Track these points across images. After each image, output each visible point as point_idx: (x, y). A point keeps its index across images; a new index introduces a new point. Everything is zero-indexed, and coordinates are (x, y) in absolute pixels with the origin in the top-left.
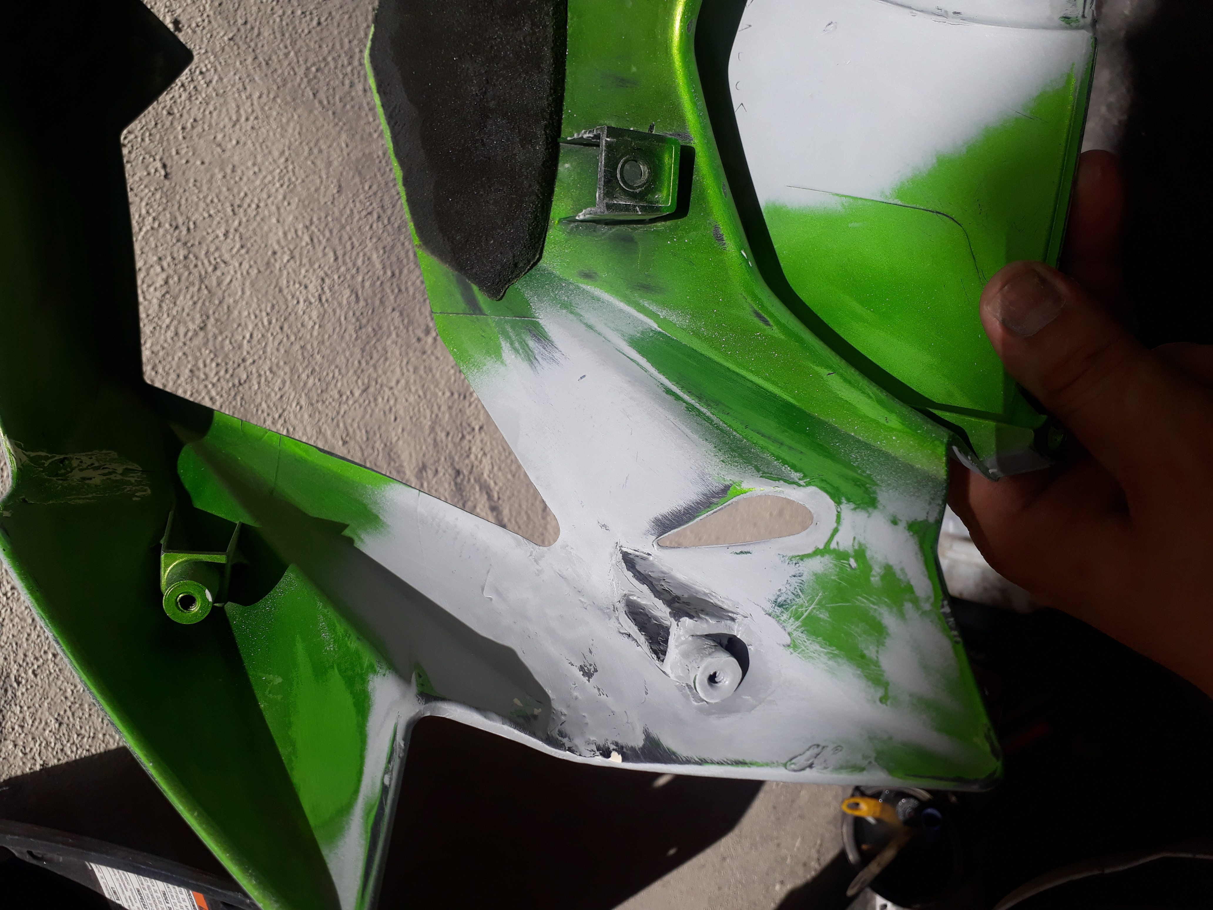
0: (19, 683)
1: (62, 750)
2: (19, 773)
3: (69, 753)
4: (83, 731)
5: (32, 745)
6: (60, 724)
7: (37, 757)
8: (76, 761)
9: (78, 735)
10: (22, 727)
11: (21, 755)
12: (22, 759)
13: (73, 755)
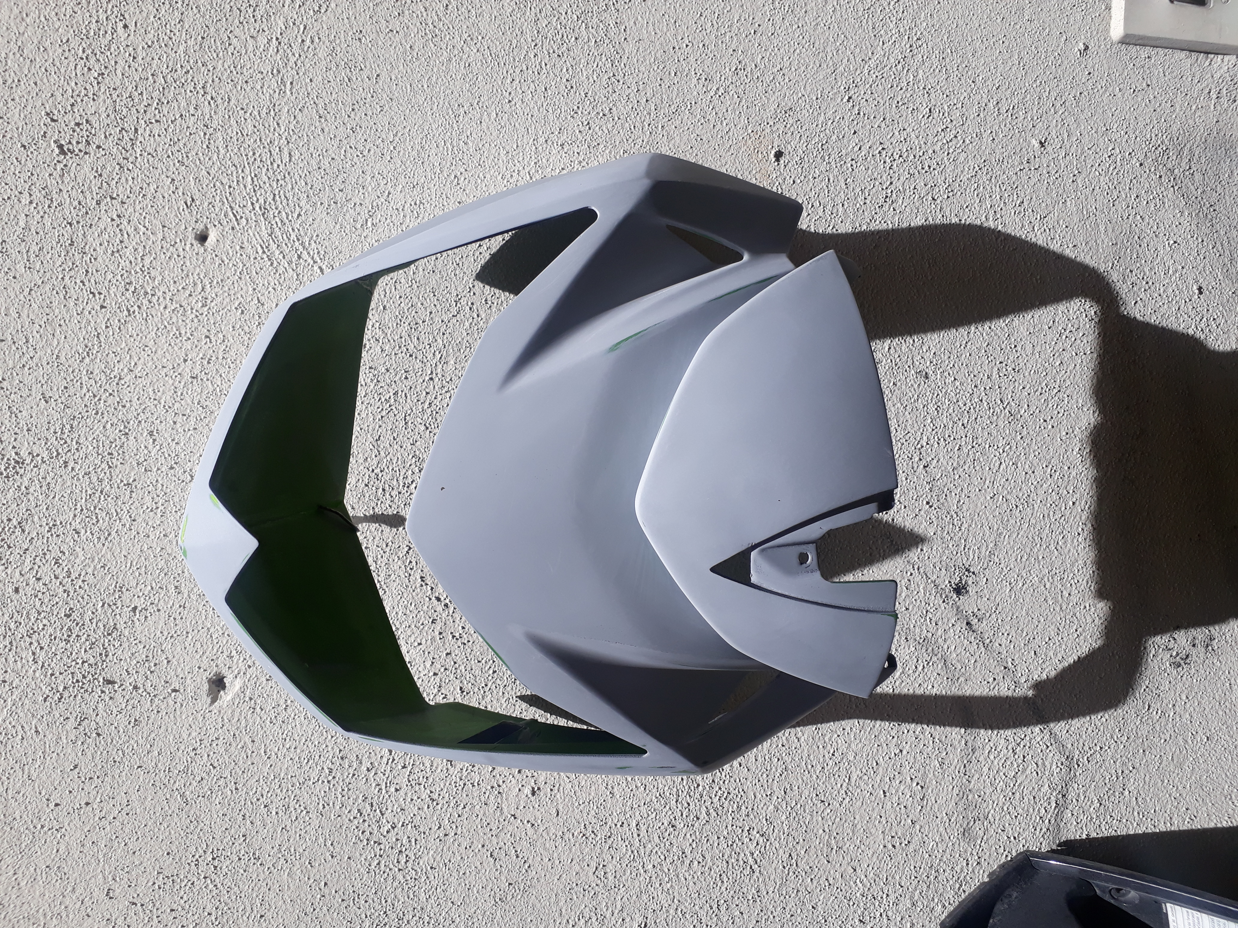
0: (1079, 766)
1: (1099, 826)
2: (1072, 838)
3: (1104, 830)
4: (1113, 814)
5: (1082, 817)
6: (1101, 804)
7: (1084, 828)
8: (1107, 837)
9: (1111, 816)
10: (1078, 801)
11: (1075, 823)
12: (1075, 826)
13: (1106, 832)
